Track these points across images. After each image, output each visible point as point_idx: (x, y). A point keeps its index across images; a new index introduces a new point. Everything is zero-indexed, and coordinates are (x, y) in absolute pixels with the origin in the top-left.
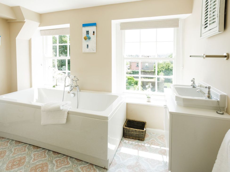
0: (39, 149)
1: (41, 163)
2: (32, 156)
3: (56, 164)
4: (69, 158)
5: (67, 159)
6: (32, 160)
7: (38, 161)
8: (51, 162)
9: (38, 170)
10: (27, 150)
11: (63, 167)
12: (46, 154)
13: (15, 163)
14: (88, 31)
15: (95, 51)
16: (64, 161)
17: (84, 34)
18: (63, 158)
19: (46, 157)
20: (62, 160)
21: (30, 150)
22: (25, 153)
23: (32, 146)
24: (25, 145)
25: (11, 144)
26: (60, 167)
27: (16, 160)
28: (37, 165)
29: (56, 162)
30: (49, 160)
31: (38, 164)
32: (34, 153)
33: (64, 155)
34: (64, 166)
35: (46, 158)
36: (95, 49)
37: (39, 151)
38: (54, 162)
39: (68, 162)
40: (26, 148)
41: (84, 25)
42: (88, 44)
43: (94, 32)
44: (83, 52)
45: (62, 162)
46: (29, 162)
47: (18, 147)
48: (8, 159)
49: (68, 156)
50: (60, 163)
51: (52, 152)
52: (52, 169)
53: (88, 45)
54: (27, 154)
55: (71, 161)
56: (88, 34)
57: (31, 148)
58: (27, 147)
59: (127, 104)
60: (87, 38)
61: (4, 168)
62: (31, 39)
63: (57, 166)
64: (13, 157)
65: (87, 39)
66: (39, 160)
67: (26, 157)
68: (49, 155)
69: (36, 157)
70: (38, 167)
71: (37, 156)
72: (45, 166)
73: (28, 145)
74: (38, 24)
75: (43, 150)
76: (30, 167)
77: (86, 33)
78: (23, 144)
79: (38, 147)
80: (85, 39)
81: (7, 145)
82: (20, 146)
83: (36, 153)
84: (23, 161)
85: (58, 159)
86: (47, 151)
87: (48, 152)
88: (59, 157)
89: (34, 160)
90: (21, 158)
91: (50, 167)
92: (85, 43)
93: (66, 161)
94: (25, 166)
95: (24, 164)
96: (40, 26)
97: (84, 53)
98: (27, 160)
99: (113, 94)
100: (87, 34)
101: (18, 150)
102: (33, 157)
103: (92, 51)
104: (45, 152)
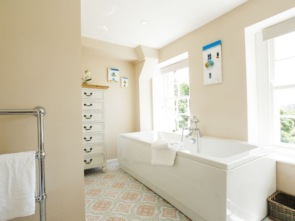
0: (151, 192)
1: (149, 205)
2: (144, 195)
3: (162, 212)
4: (178, 212)
5: (176, 212)
6: (143, 199)
7: (146, 202)
8: (158, 208)
9: (144, 210)
10: (141, 189)
11: (168, 218)
12: (156, 198)
13: (129, 196)
14: (210, 55)
15: (220, 81)
16: (172, 213)
17: (206, 60)
18: (171, 209)
19: (155, 201)
20: (169, 210)
21: (143, 190)
22: (138, 190)
23: (146, 187)
24: (140, 184)
25: (130, 180)
26: (166, 217)
27: (131, 194)
28: (145, 206)
29: (164, 210)
30: (157, 205)
31: (146, 204)
32: (146, 193)
33: (174, 207)
34: (170, 218)
35: (154, 203)
36: (220, 77)
37: (151, 194)
38: (161, 209)
39: (175, 216)
40: (140, 187)
41: (205, 48)
42: (210, 72)
43: (218, 54)
44: (205, 84)
45: (169, 213)
46: (139, 200)
47: (134, 184)
48: (125, 190)
49: (177, 209)
50: (167, 213)
51: (161, 199)
52: (158, 215)
53: (210, 74)
54: (140, 193)
55: (179, 216)
56: (211, 58)
57: (145, 188)
58: (142, 186)
59: (277, 163)
60: (210, 64)
61: (121, 196)
62: (152, 78)
63: (163, 214)
64: (129, 190)
65: (209, 66)
66: (148, 201)
67: (139, 194)
68: (158, 201)
69: (146, 198)
70: (146, 207)
71: (148, 197)
72: (152, 209)
73: (143, 185)
74: (157, 60)
75: (155, 194)
76: (139, 204)
77: (207, 58)
78: (139, 182)
79: (150, 190)
80: (207, 66)
81: (127, 179)
82: (136, 184)
83: (148, 194)
84: (135, 197)
85: (166, 208)
86: (158, 196)
87: (158, 198)
88: (168, 207)
89: (144, 200)
90: (134, 193)
91: (156, 212)
92: (206, 72)
93: (174, 213)
94: (136, 202)
95: (136, 200)
96: (159, 63)
97: (206, 86)
98: (138, 198)
99: (249, 144)
100: (209, 59)
101: (134, 186)
102: (144, 197)
103: (216, 82)
104: (155, 197)
